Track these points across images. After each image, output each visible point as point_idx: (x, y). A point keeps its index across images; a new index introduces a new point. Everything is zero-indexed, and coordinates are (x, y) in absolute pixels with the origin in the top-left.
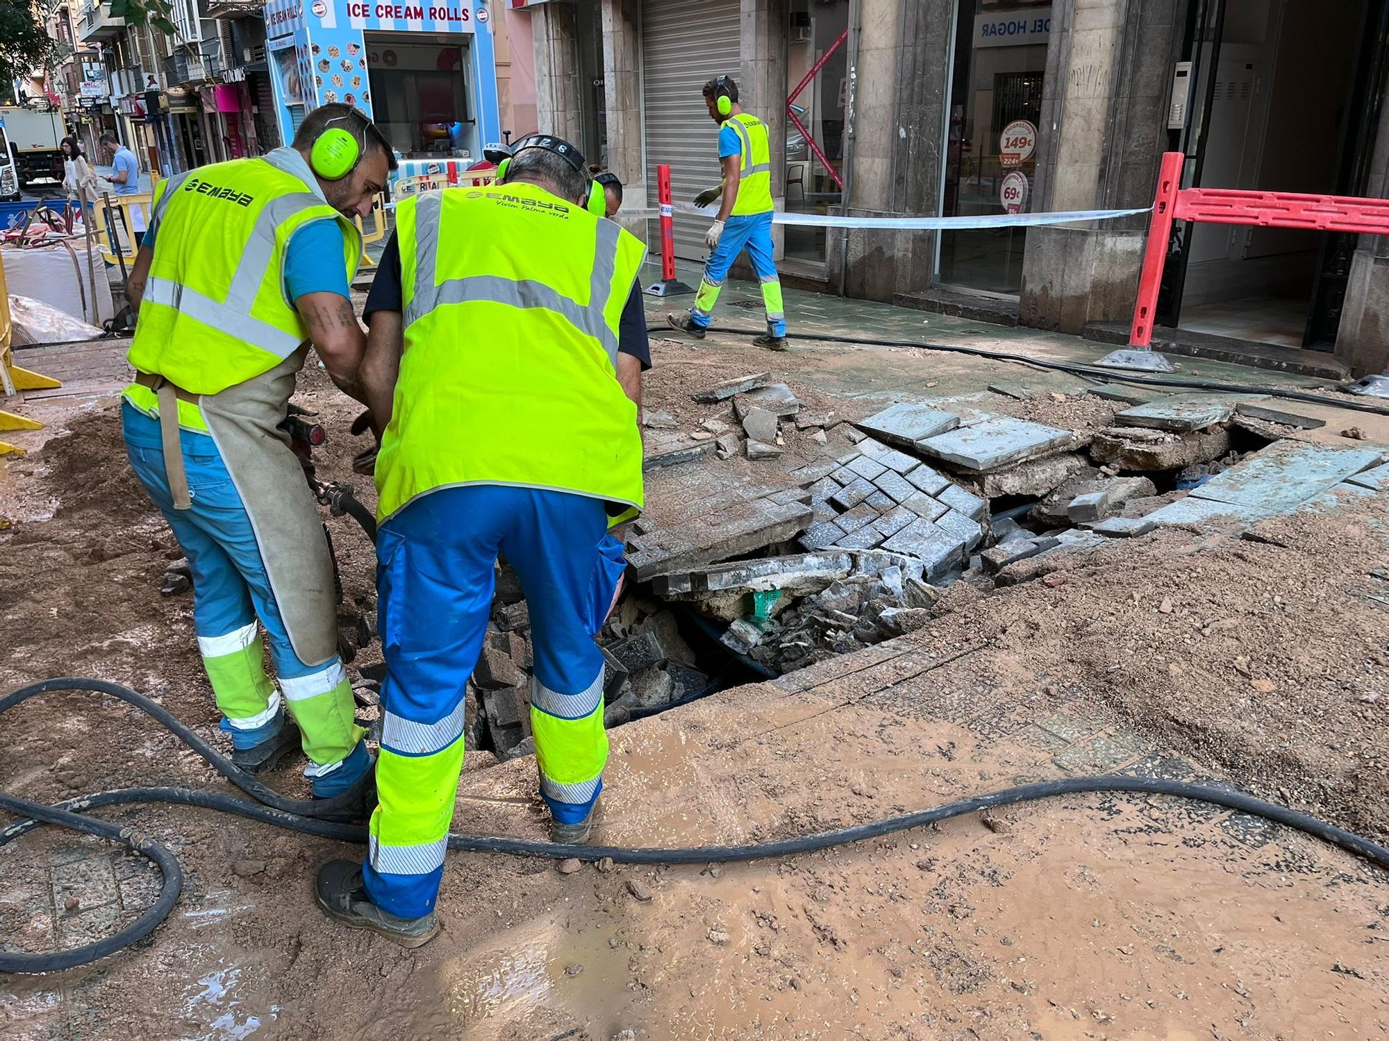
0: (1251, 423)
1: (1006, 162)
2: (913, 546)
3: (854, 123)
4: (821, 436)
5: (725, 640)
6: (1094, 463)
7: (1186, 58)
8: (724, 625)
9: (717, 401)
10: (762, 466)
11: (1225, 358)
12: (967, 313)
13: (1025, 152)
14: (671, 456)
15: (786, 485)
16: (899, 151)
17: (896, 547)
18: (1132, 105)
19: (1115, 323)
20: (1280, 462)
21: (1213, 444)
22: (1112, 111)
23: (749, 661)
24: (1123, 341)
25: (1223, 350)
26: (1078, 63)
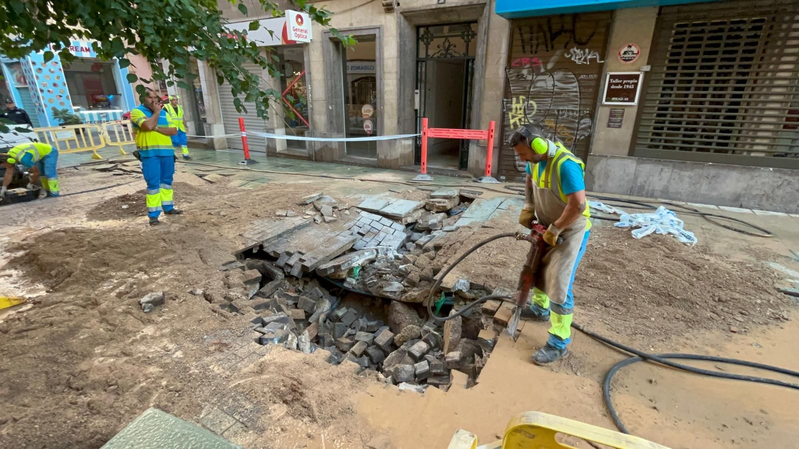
0: (465, 194)
1: (364, 117)
2: (389, 243)
3: (312, 104)
4: (347, 212)
5: (345, 285)
6: (427, 210)
7: (417, 89)
8: (343, 280)
9: (307, 204)
10: (332, 225)
11: (441, 174)
12: (360, 165)
13: (370, 114)
14: (300, 225)
15: (343, 230)
16: (329, 113)
17: (384, 244)
18: (404, 101)
19: (408, 165)
20: (479, 204)
21: (457, 201)
22: (399, 104)
23: (354, 290)
24: (420, 173)
25: (440, 172)
26: (386, 89)
